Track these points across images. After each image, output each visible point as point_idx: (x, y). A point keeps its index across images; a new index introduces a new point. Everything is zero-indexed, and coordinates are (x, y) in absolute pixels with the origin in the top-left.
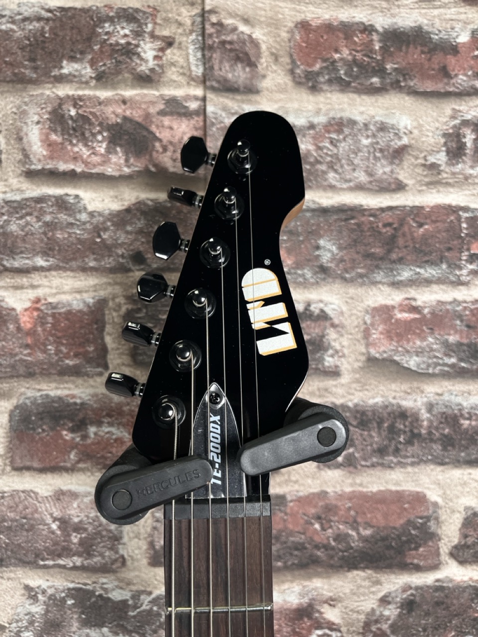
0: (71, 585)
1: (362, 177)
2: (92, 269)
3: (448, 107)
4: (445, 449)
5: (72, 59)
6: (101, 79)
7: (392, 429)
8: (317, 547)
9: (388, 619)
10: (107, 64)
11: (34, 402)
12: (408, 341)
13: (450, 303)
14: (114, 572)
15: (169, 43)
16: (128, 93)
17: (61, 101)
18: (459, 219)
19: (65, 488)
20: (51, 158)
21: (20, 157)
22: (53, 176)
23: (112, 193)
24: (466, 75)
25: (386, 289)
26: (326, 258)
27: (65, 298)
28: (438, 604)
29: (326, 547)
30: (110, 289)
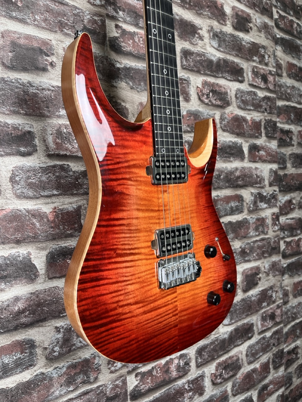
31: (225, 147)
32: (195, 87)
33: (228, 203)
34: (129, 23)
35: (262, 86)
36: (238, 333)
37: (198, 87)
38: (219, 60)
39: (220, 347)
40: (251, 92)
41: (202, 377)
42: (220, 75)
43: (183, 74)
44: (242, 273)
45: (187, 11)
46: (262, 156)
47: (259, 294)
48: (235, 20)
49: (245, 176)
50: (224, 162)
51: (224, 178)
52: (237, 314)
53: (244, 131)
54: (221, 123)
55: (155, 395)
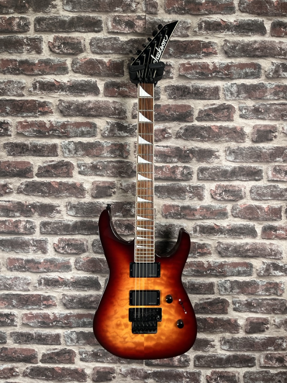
0: (116, 122)
1: (179, 34)
2: (121, 54)
3: (199, 18)
4: (195, 96)
5: (118, 7)
6: (124, 11)
7: (184, 91)
8: (167, 116)
9: (182, 133)
10: (125, 8)
11: (109, 82)
12: (188, 71)
13: (198, 63)
14: (125, 119)
15: (138, 3)
16: (129, 14)
17: (116, 16)
18: (200, 43)
19: (115, 101)
20: (113, 29)
21: (107, 29)
22: (113, 33)
23: (126, 37)
24: (203, 10)
25: (184, 59)
26: (171, 52)
27: (115, 60)
28: (193, 130)
29: (169, 116)
30: (125, 58)
31: (235, 228)
32: (209, 190)
33: (235, 267)
34: (159, 162)
35: (285, 180)
36: (237, 359)
37: (211, 190)
38: (235, 168)
39: (217, 362)
40: (270, 186)
41: (199, 374)
42: (235, 179)
43: (199, 183)
44: (246, 319)
45: (206, 143)
46: (280, 234)
47: (264, 339)
48: (256, 136)
49: (256, 249)
50: (234, 238)
51: (232, 250)
52: (237, 346)
53: (258, 217)
54: (231, 212)
55: (161, 369)
